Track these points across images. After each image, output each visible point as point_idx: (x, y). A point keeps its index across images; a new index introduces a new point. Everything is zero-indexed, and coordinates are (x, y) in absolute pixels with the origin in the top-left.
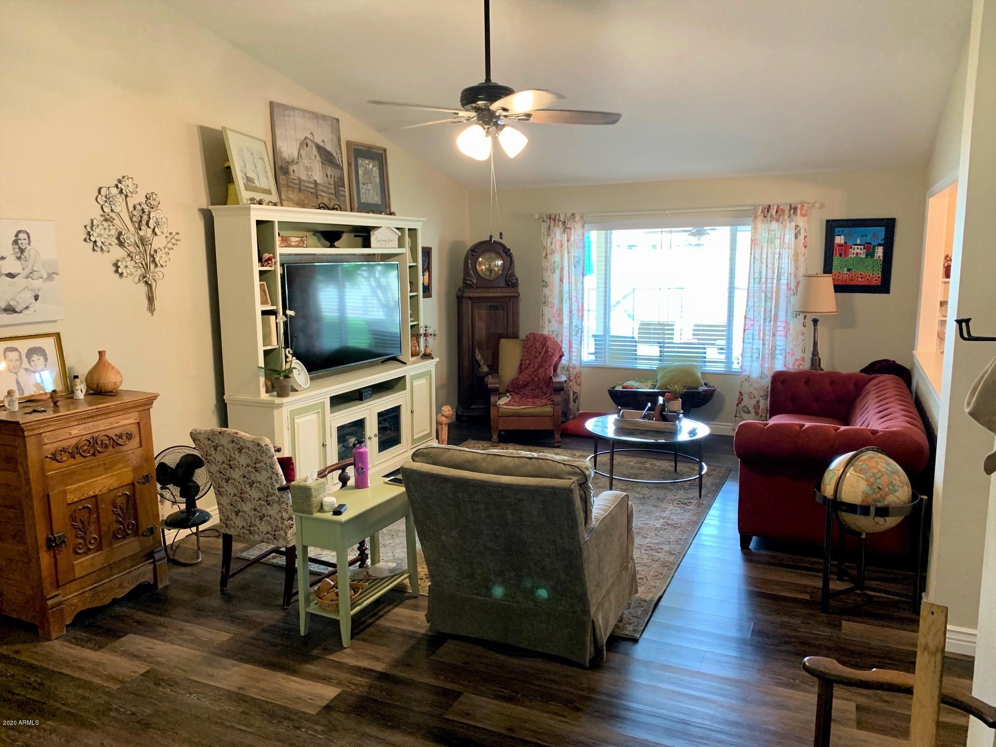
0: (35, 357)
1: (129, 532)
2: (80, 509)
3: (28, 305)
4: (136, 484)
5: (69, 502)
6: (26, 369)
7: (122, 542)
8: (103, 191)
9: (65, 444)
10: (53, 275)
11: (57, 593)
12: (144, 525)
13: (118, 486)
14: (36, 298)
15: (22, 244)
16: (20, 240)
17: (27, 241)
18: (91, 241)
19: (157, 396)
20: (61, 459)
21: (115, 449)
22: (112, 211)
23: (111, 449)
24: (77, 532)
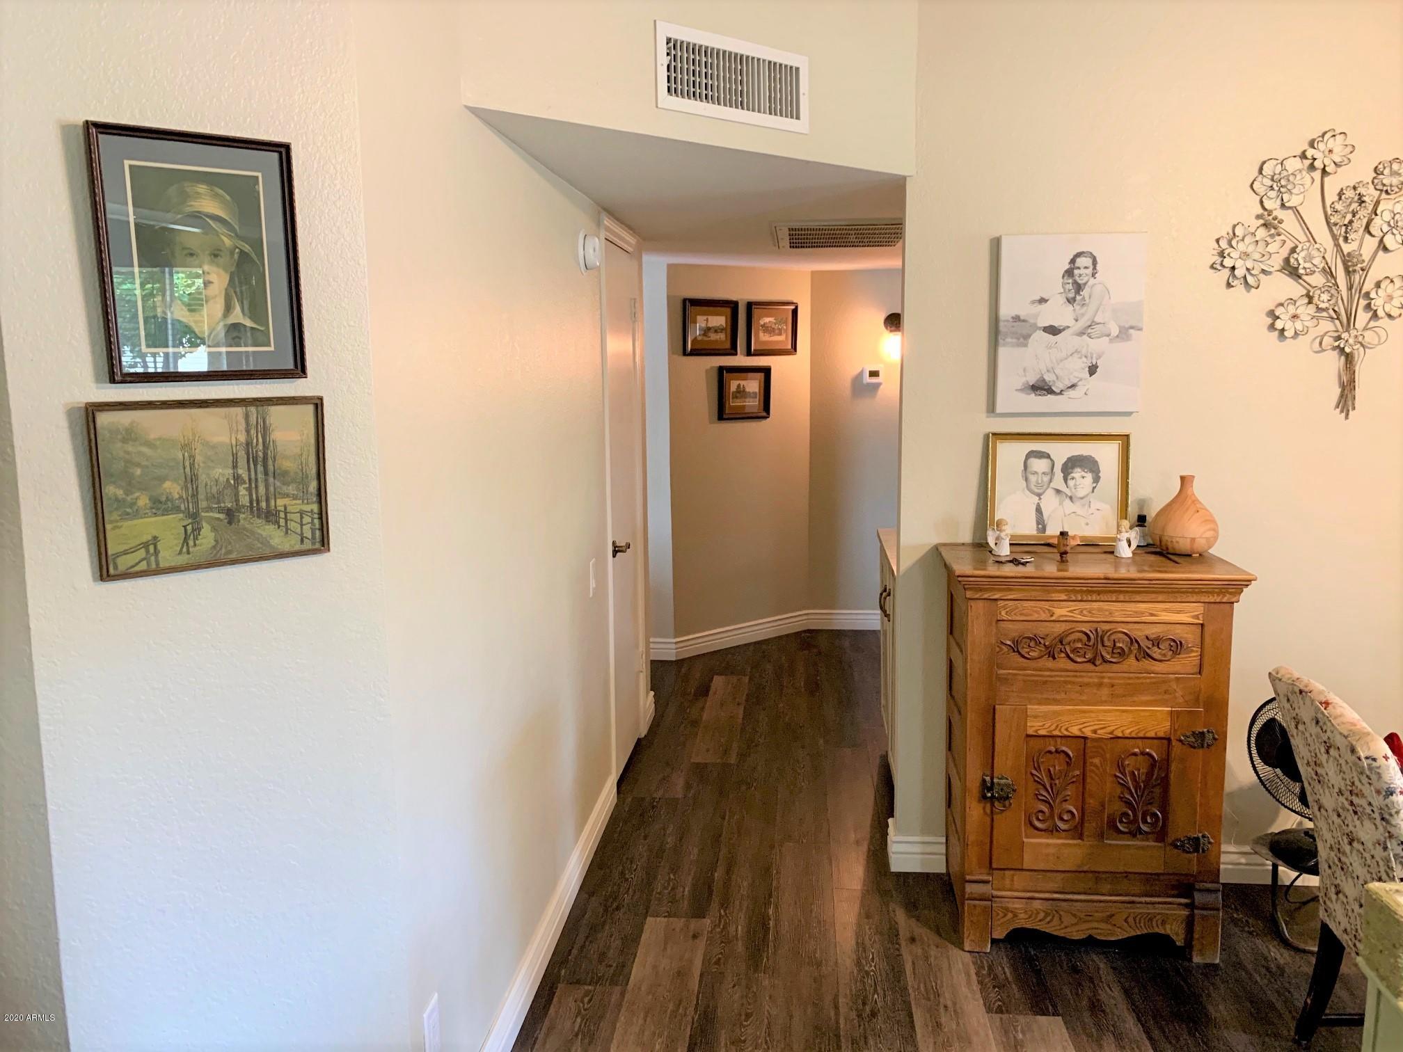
0: (1077, 473)
1: (1144, 828)
2: (1050, 752)
3: (1075, 381)
4: (1174, 743)
5: (1030, 732)
6: (1058, 491)
7: (1128, 840)
8: (1267, 170)
9: (1042, 630)
10: (1131, 331)
11: (985, 878)
12: (1181, 827)
13: (1133, 735)
14: (1093, 370)
15: (1080, 275)
16: (1079, 268)
17: (1090, 271)
18: (1224, 267)
19: (1250, 581)
20: (1028, 653)
21: (1141, 663)
22: (1283, 206)
23: (1132, 660)
24: (1038, 790)
